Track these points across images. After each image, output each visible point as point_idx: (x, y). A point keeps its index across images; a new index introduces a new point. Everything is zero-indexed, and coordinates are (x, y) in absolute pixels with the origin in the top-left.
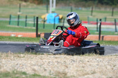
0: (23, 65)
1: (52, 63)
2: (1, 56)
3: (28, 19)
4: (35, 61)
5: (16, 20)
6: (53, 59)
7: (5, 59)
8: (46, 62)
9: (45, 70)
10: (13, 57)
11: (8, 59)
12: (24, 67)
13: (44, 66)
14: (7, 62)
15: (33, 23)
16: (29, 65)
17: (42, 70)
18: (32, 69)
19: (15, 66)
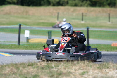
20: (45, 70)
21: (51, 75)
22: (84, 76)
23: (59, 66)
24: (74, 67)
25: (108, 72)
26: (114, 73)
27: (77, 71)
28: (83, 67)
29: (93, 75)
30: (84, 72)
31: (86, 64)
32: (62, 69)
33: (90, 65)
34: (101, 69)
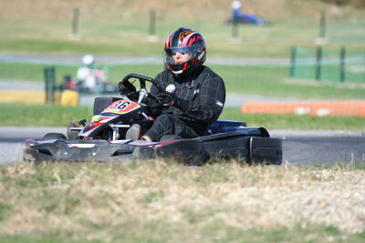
0: (328, 205)
2: (261, 176)
5: (312, 62)
7: (272, 186)
10: (296, 180)
11: (281, 185)
12: (332, 209)
14: (279, 195)
18: (355, 217)
19: (302, 207)
20: (32, 187)
21: (48, 204)
22: (151, 205)
23: (73, 178)
24: (121, 180)
25: (227, 194)
26: (246, 195)
27: (129, 191)
28: (149, 178)
29: (178, 202)
30: (153, 194)
31: (158, 168)
32: (83, 184)
33: (170, 171)
34: (205, 184)
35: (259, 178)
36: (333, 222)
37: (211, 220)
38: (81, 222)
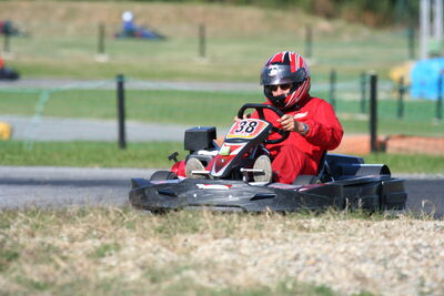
0: (318, 260)
1: (428, 250)
2: (237, 225)
3: (339, 85)
4: (362, 245)
6: (432, 233)
7: (251, 238)
8: (404, 246)
9: (403, 278)
10: (279, 231)
11: (261, 236)
12: (323, 266)
13: (396, 260)
14: (259, 248)
15: (358, 97)
16: (341, 259)
17: (392, 278)
18: (351, 276)
19: (287, 263)
22: (104, 260)
23: (8, 227)
24: (67, 230)
25: (196, 247)
26: (219, 249)
27: (77, 244)
28: (100, 228)
29: (138, 257)
30: (107, 247)
31: (112, 216)
32: (21, 235)
33: (127, 219)
34: (169, 236)
35: (234, 228)
36: (324, 282)
37: (177, 278)
38: (18, 280)
